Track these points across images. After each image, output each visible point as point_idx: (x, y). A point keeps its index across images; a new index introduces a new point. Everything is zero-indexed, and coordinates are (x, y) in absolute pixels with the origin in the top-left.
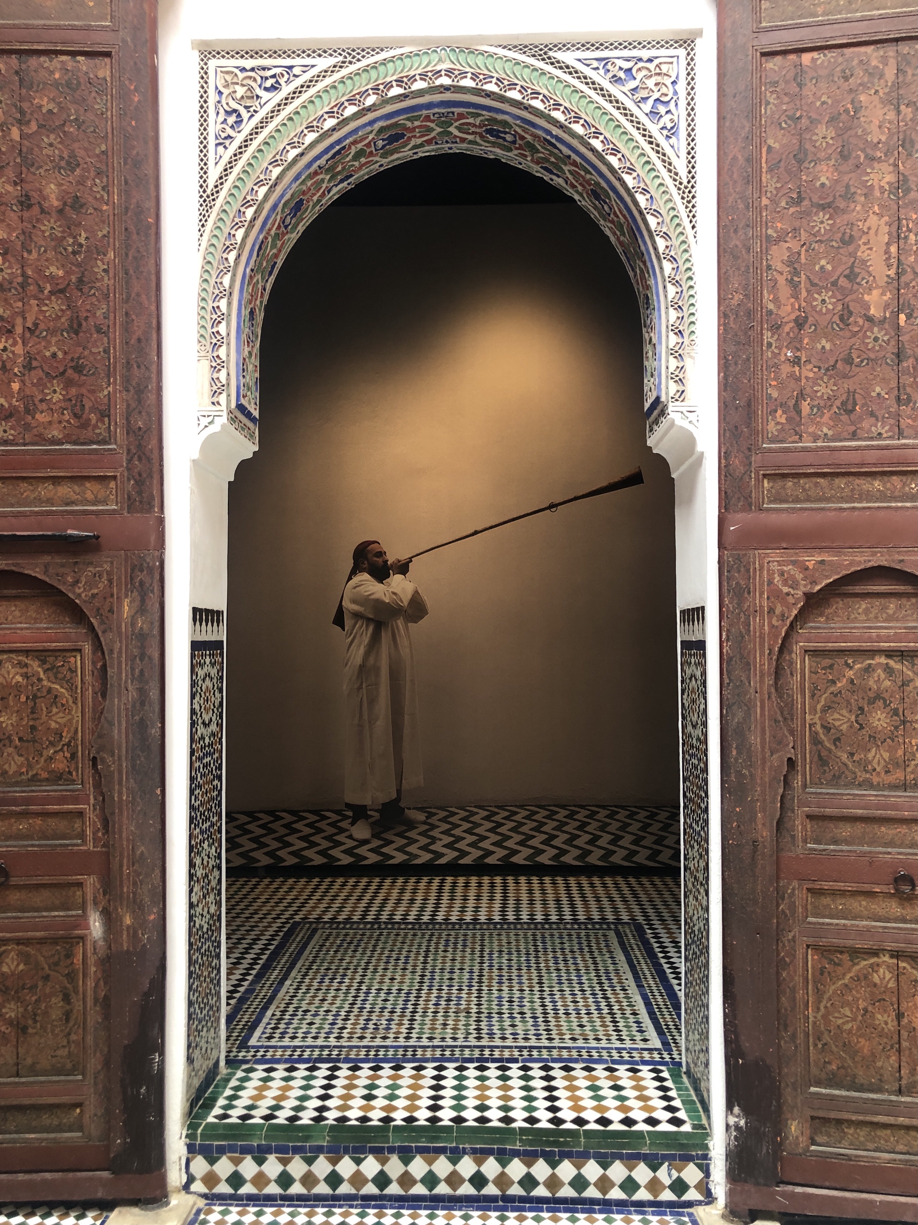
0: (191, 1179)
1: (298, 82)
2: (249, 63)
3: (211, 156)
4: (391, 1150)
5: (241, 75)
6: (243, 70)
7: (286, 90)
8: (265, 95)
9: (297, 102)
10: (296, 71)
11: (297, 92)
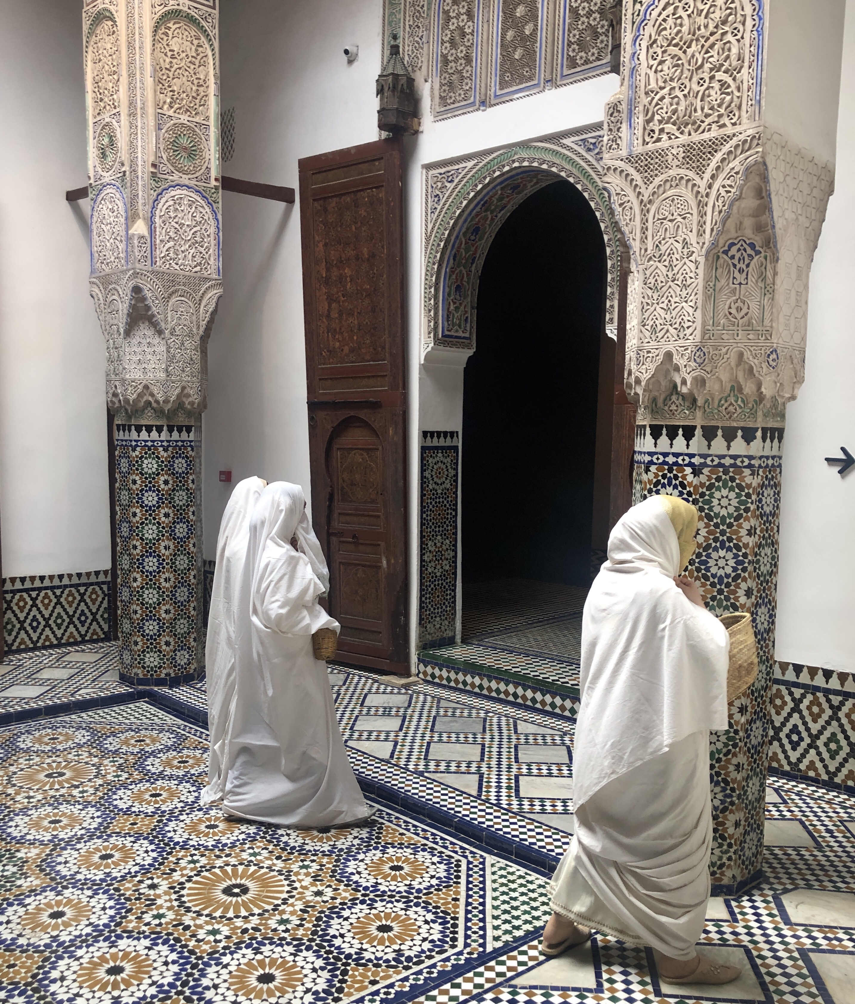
0: (419, 672)
1: (461, 176)
2: (442, 170)
3: (429, 218)
4: (485, 675)
5: (440, 177)
6: (441, 174)
7: (456, 181)
8: (448, 185)
9: (460, 186)
10: (460, 171)
11: (460, 181)
